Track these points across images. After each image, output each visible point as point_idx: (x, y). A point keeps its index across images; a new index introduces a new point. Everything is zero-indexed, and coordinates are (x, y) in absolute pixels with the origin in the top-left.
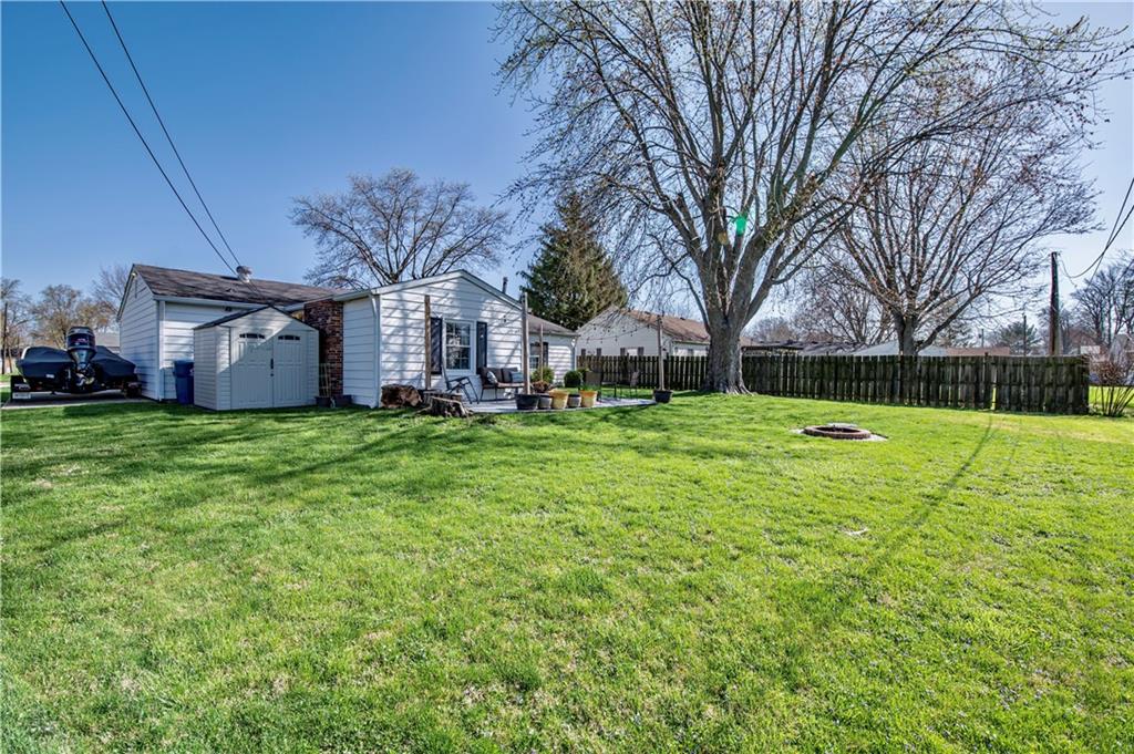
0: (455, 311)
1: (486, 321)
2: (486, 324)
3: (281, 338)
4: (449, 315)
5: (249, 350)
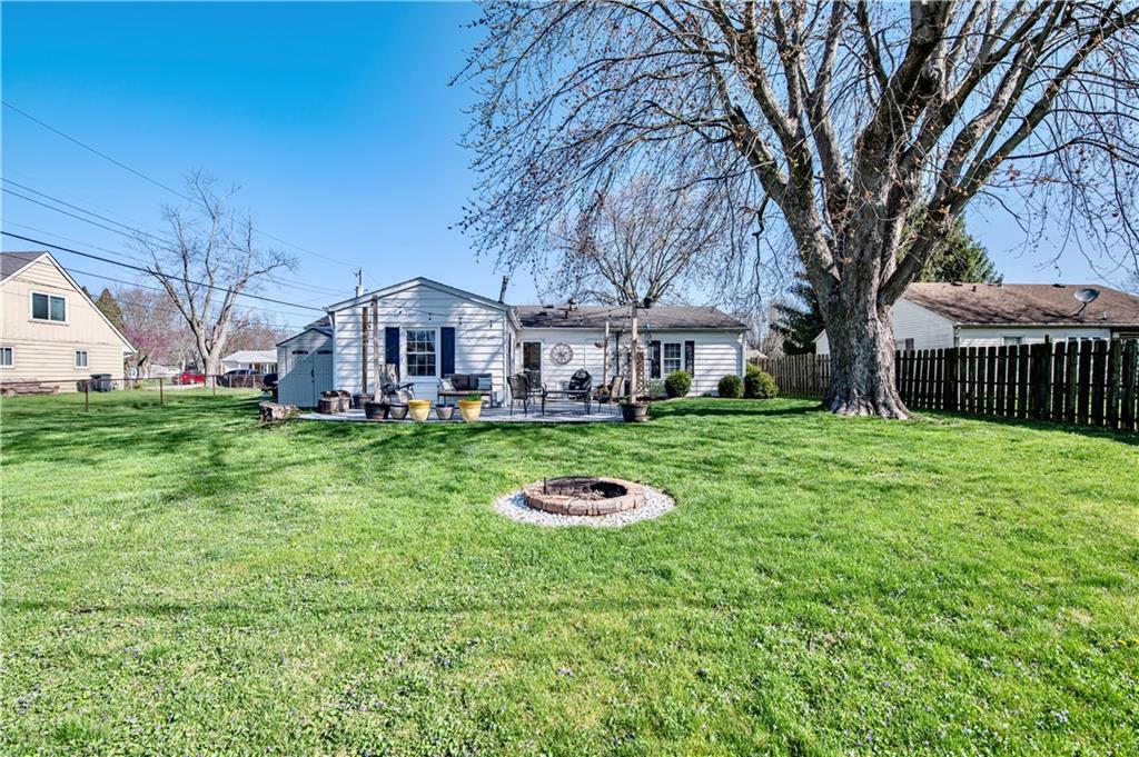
0: (413, 319)
1: (454, 325)
2: (453, 329)
3: (320, 353)
4: (409, 323)
5: (298, 364)
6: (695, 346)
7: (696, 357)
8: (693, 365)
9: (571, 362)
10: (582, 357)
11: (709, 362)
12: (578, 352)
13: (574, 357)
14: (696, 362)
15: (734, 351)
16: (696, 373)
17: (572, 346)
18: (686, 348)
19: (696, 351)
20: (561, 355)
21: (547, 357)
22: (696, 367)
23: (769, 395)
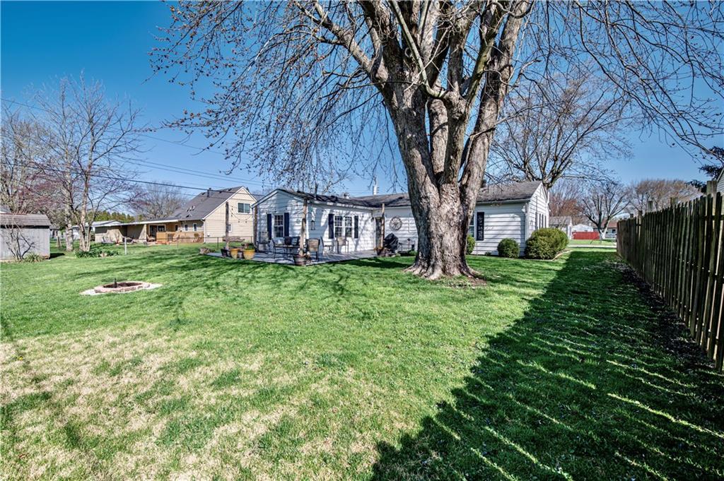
0: (276, 209)
2: (288, 213)
4: (275, 212)
6: (485, 216)
7: (485, 224)
8: (483, 231)
9: (402, 229)
10: (407, 225)
11: (495, 228)
12: (406, 222)
13: (403, 225)
14: (485, 228)
15: (519, 219)
16: (485, 236)
17: (402, 219)
18: (478, 218)
19: (485, 220)
20: (396, 224)
21: (388, 226)
22: (485, 233)
23: (542, 255)
